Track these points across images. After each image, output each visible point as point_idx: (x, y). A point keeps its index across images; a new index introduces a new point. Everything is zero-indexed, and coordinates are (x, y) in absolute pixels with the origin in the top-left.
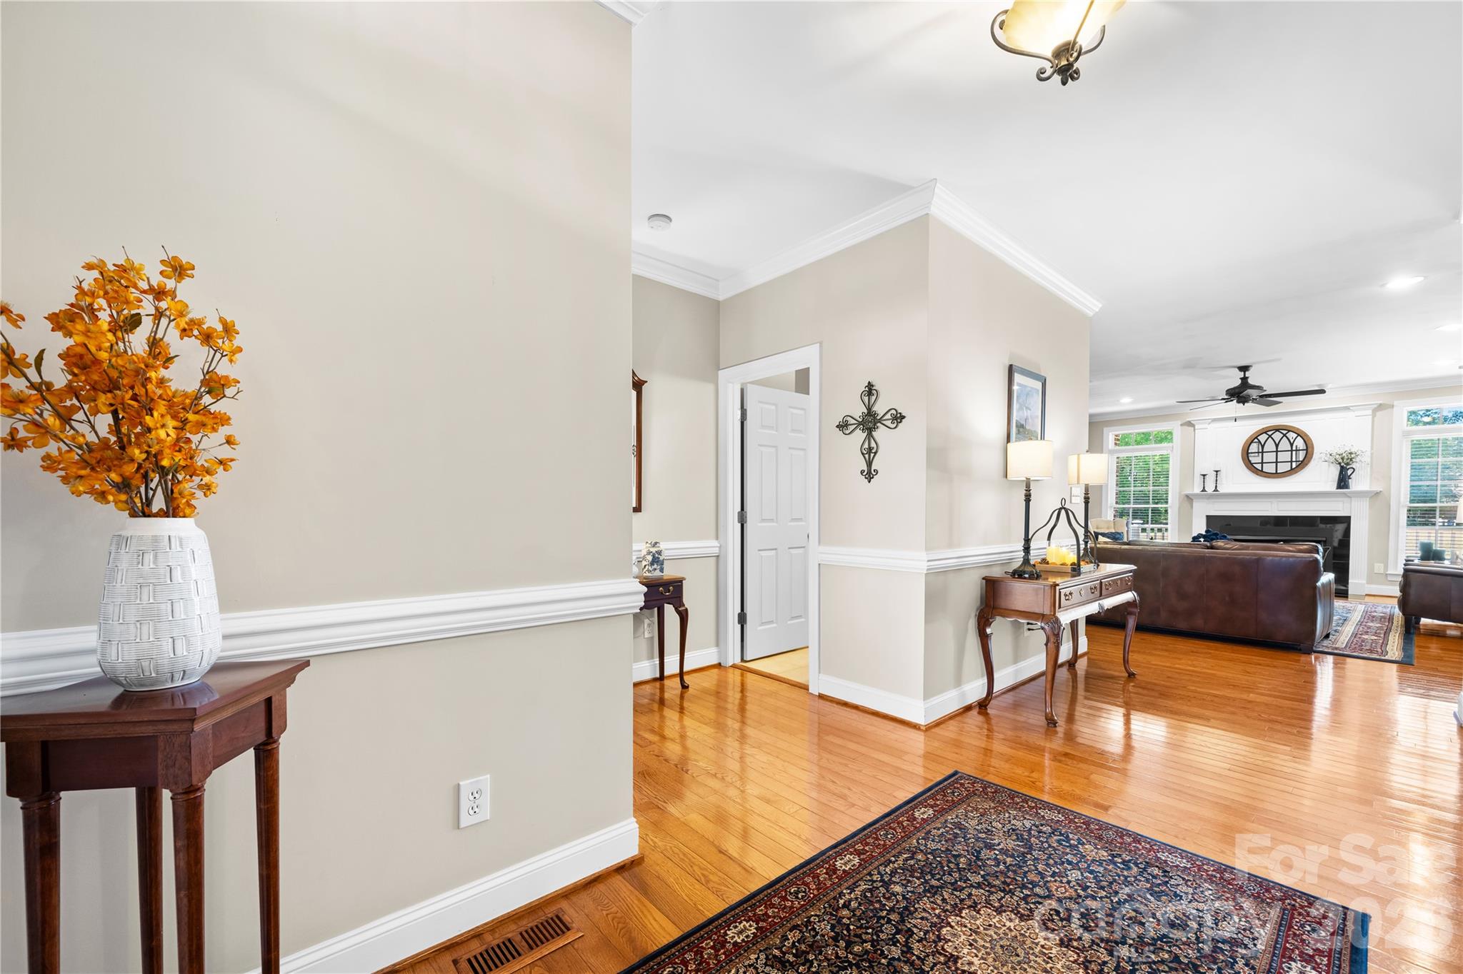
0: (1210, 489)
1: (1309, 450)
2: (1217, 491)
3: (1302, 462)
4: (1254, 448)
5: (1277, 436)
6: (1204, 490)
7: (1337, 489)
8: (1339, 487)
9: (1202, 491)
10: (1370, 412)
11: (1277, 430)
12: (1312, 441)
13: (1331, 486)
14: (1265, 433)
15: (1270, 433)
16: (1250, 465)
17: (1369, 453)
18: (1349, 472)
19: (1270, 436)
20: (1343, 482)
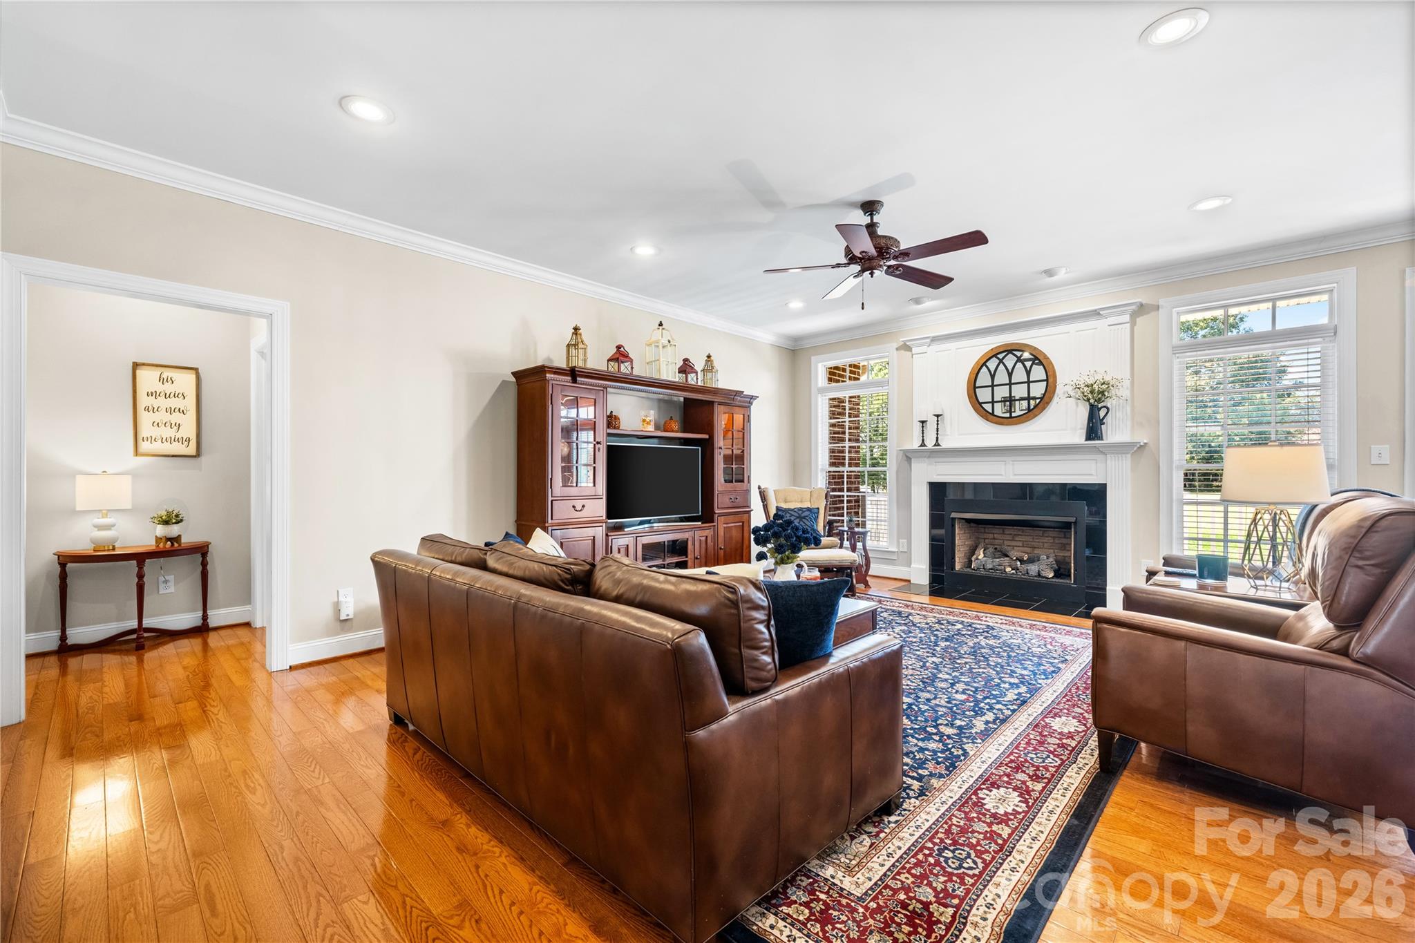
0: (930, 443)
1: (1051, 380)
2: (939, 445)
3: (1041, 399)
4: (984, 378)
5: (1010, 361)
6: (923, 444)
7: (1086, 440)
8: (1089, 438)
9: (921, 446)
10: (1127, 318)
11: (1010, 351)
12: (1053, 367)
13: (1078, 436)
14: (995, 356)
15: (1001, 356)
16: (977, 405)
17: (1127, 383)
18: (1102, 413)
19: (1001, 361)
20: (1094, 430)
